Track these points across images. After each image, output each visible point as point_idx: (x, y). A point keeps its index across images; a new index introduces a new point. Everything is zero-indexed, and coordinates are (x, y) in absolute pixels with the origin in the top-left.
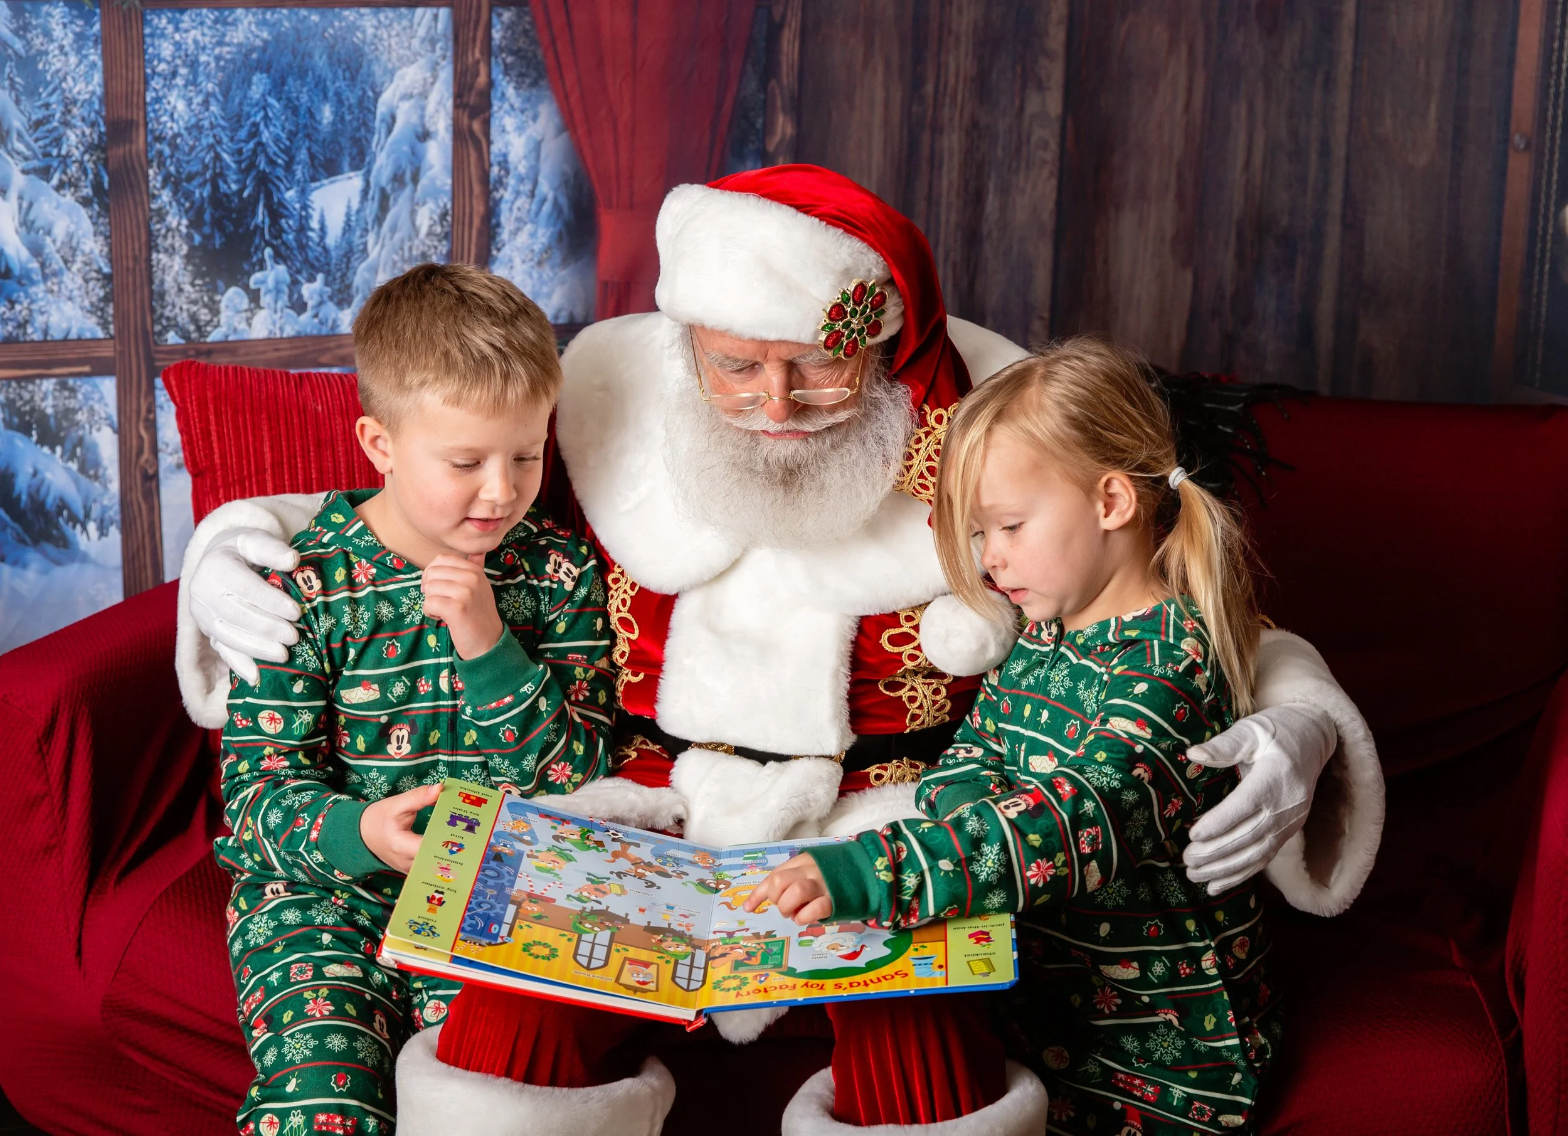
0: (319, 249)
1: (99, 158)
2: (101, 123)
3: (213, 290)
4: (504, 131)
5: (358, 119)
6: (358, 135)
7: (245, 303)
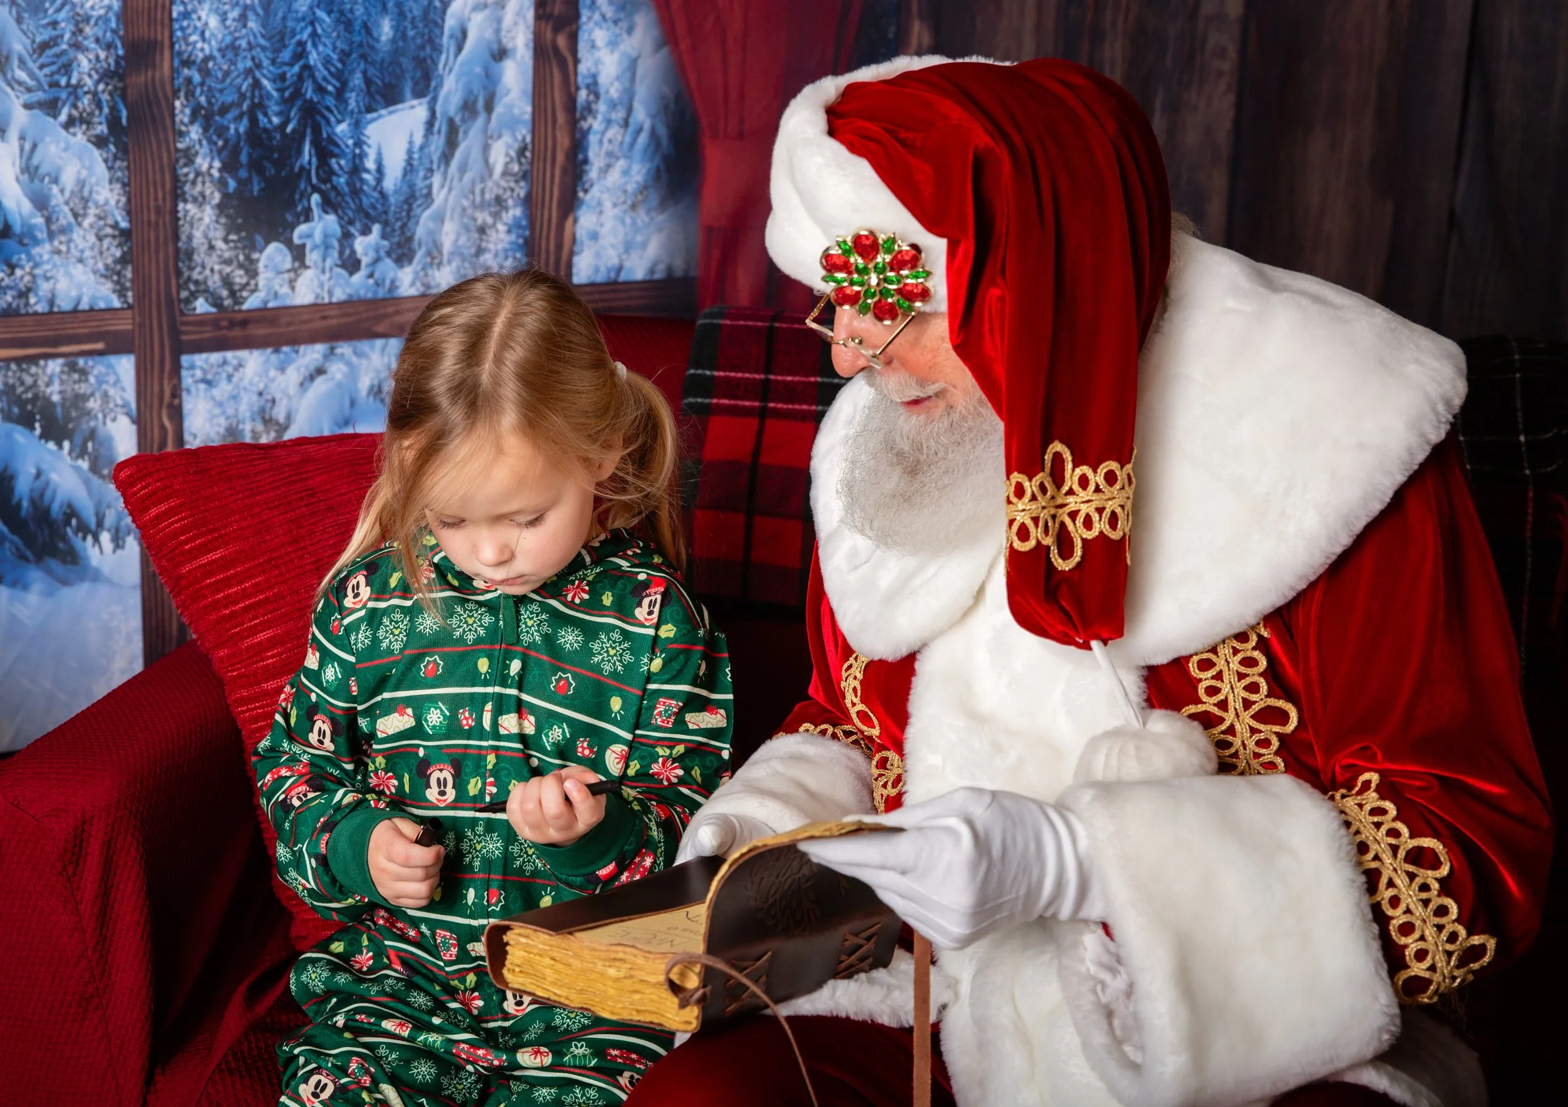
0: (376, 194)
1: (115, 88)
2: (119, 44)
3: (251, 246)
4: (593, 46)
5: (423, 35)
6: (422, 54)
7: (287, 262)
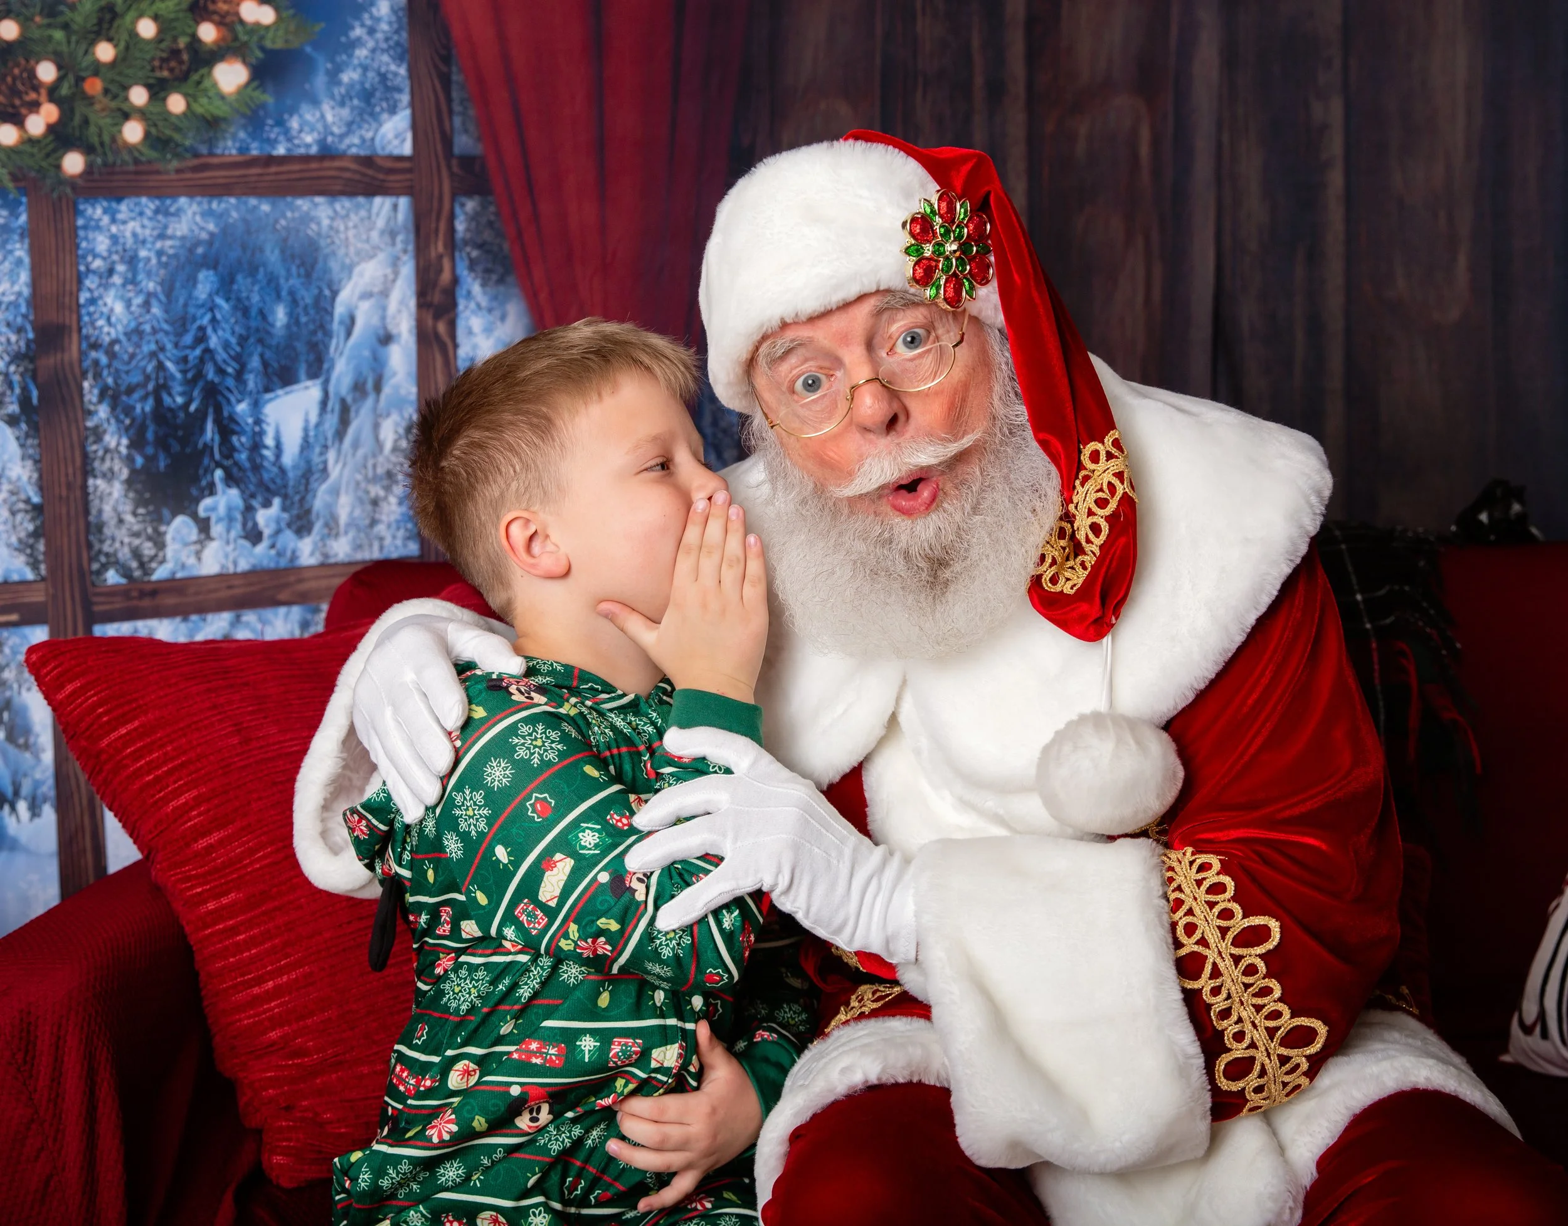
0: (275, 470)
1: (26, 370)
2: (29, 327)
3: (158, 519)
4: (470, 332)
5: (314, 321)
6: (314, 339)
7: (193, 534)
